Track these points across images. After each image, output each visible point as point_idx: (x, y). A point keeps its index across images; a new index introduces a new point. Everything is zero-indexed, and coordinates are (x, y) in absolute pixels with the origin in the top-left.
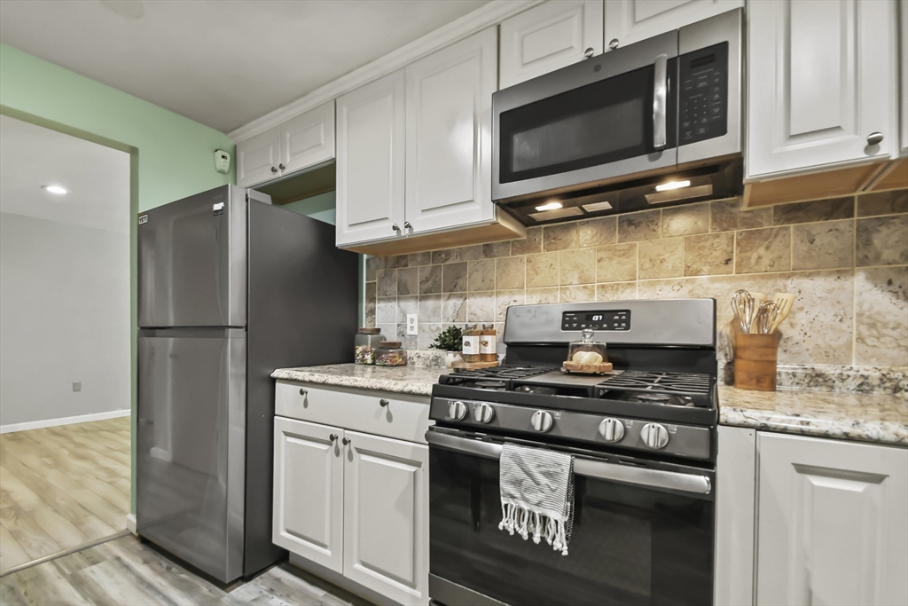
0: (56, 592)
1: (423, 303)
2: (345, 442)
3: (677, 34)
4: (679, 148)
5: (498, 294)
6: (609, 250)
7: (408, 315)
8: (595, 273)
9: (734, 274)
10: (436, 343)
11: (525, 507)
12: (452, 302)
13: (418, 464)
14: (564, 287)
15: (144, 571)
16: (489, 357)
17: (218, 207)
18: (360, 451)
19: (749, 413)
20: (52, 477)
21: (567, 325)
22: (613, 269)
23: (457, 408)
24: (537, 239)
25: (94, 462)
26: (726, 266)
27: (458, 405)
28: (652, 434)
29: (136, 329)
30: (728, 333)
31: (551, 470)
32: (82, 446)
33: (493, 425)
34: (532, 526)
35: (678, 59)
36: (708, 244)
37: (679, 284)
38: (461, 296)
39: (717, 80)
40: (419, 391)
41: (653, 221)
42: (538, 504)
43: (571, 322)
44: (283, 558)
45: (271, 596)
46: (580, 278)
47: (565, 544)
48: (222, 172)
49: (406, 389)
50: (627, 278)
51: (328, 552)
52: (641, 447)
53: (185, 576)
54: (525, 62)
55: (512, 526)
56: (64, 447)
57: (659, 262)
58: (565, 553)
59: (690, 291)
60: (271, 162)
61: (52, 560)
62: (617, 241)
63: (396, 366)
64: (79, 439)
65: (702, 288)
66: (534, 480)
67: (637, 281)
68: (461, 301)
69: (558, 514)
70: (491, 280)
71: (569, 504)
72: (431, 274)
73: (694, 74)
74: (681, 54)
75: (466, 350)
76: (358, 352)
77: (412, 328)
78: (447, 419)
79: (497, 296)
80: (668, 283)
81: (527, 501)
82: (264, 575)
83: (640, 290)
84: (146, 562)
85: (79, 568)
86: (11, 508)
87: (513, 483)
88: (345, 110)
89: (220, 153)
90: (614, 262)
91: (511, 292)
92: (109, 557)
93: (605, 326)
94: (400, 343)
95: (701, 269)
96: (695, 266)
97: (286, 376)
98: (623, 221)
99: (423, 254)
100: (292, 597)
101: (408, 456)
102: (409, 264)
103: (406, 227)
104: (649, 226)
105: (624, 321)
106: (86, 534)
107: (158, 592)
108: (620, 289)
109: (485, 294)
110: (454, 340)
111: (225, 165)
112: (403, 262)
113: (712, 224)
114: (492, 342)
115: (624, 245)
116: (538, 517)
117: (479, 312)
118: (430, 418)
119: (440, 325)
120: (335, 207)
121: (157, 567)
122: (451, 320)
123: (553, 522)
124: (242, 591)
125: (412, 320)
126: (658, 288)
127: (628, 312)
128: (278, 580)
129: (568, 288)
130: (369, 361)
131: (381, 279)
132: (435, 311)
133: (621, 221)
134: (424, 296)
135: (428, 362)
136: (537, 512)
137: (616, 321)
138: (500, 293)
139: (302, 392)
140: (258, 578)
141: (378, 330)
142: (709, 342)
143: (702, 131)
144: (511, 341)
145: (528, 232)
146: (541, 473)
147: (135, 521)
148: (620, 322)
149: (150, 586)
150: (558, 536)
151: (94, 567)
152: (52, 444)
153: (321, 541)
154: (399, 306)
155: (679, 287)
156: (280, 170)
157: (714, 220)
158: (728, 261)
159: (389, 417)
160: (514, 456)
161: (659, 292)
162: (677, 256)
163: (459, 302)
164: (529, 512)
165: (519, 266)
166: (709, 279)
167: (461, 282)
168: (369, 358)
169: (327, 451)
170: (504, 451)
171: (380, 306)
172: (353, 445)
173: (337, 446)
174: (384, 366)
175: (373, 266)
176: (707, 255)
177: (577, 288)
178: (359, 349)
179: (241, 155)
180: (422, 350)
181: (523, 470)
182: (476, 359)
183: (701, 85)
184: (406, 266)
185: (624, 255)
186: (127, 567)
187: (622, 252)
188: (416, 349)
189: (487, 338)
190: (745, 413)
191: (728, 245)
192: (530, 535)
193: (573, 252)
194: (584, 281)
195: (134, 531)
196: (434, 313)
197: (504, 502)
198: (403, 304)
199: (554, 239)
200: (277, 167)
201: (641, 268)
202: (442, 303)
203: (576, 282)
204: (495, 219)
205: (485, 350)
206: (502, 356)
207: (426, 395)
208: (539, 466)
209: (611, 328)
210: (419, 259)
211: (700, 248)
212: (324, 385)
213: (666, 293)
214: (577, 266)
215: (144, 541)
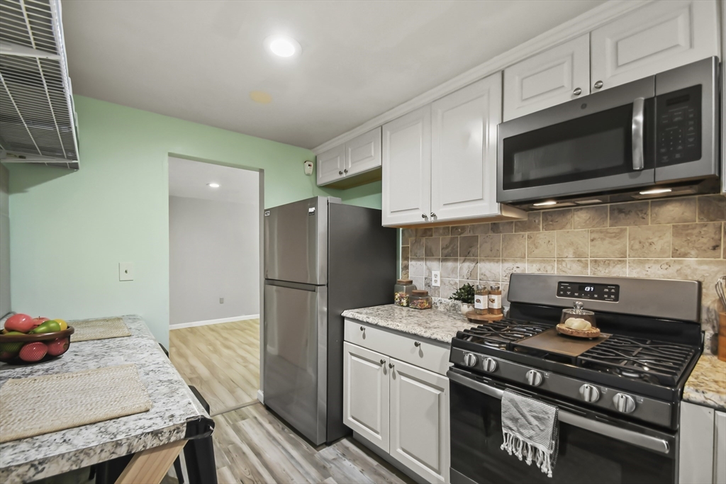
0: (227, 434)
1: (444, 263)
2: (391, 366)
3: (655, 79)
4: (657, 169)
5: (503, 261)
6: (601, 232)
7: (433, 272)
8: (588, 250)
9: (722, 259)
10: (454, 296)
11: (521, 438)
12: (466, 265)
13: (442, 390)
14: (560, 260)
15: (270, 427)
16: (496, 312)
17: (311, 210)
18: (401, 373)
19: (709, 395)
20: (215, 359)
21: (562, 293)
22: (605, 248)
23: (470, 358)
24: (537, 221)
25: (235, 351)
26: (713, 251)
27: (470, 356)
28: (623, 401)
29: (263, 279)
30: (716, 309)
31: (540, 415)
32: (226, 339)
33: (496, 374)
34: (525, 451)
35: (656, 99)
36: (696, 231)
37: (667, 264)
38: (473, 261)
39: (691, 116)
40: (442, 340)
41: (642, 210)
42: (530, 438)
43: (565, 290)
44: (349, 433)
45: (344, 458)
46: (574, 253)
47: (550, 469)
48: (308, 175)
49: (433, 337)
50: (618, 256)
51: (379, 437)
52: (612, 409)
53: (293, 435)
54: (524, 97)
55: (510, 449)
56: (217, 339)
57: (647, 244)
58: (550, 475)
59: (677, 271)
60: (339, 167)
61: (222, 414)
62: (608, 225)
63: (424, 309)
64: (225, 334)
65: (690, 268)
66: (527, 420)
67: (627, 259)
68: (474, 264)
69: (545, 448)
70: (498, 250)
71: (554, 442)
72: (450, 243)
73: (670, 111)
74: (657, 94)
75: (477, 305)
76: (397, 297)
77: (436, 281)
78: (462, 364)
79: (502, 262)
80: (656, 262)
81: (522, 434)
82: (338, 443)
83: (630, 266)
84: (270, 423)
85: (236, 421)
86: (197, 378)
87: (511, 419)
88: (388, 133)
89: (307, 163)
90: (606, 242)
91: (514, 260)
92: (250, 416)
93: (596, 296)
94: (427, 293)
95: (689, 253)
96: (683, 250)
97: (351, 316)
98: (614, 210)
99: (444, 228)
100: (357, 462)
101: (434, 383)
102: (433, 234)
103: (432, 216)
104: (638, 215)
105: (613, 294)
106: (237, 399)
107: (280, 444)
108: (612, 264)
109: (493, 261)
110: (468, 295)
111: (310, 170)
112: (429, 233)
113: (699, 214)
114: (498, 300)
115: (615, 229)
116: (530, 447)
117: (487, 274)
118: (450, 361)
119: (457, 281)
120: (381, 192)
121: (276, 426)
122: (465, 277)
123: (541, 453)
124: (326, 452)
125: (436, 276)
126: (647, 266)
127: (617, 287)
128: (347, 448)
129: (563, 261)
130: (405, 304)
131: (412, 245)
132: (454, 271)
133: (612, 209)
134: (445, 258)
135: (448, 307)
136: (529, 444)
137: (606, 293)
138: (505, 260)
139: (362, 329)
140: (335, 445)
141: (411, 282)
142: (693, 318)
143: (678, 156)
144: (513, 300)
145: (529, 215)
146: (532, 416)
147: (262, 395)
148: (609, 294)
149: (274, 439)
150: (545, 463)
151: (243, 421)
152: (211, 336)
153: (374, 428)
154: (426, 264)
155: (668, 266)
156: (344, 174)
157: (701, 212)
158: (715, 248)
159: (421, 354)
160: (512, 401)
161: (648, 269)
162: (666, 240)
163: (472, 265)
164: (524, 442)
165: (522, 241)
166: (697, 261)
167: (473, 250)
168: (404, 302)
169: (378, 370)
170: (506, 395)
171: (412, 264)
172: (396, 369)
173: (385, 367)
174: (415, 308)
175: (406, 234)
176: (695, 241)
177: (572, 261)
178: (397, 296)
179: (320, 162)
180: (443, 298)
181: (519, 412)
182: (485, 312)
183: (676, 119)
184: (431, 236)
185: (615, 237)
186: (260, 424)
187: (613, 235)
188: (439, 296)
189: (493, 297)
190: (706, 395)
191: (715, 233)
192: (525, 458)
193: (568, 232)
194: (579, 256)
195: (262, 402)
196: (453, 272)
197: (504, 431)
198: (429, 263)
199: (552, 221)
200: (343, 171)
201: (631, 248)
202: (459, 265)
203: (571, 256)
204: (499, 213)
205: (493, 305)
206: (507, 309)
207: (447, 343)
208: (531, 411)
209: (601, 298)
210: (441, 231)
211: (687, 235)
212: (376, 326)
213: (655, 272)
214: (572, 244)
215: (268, 408)
